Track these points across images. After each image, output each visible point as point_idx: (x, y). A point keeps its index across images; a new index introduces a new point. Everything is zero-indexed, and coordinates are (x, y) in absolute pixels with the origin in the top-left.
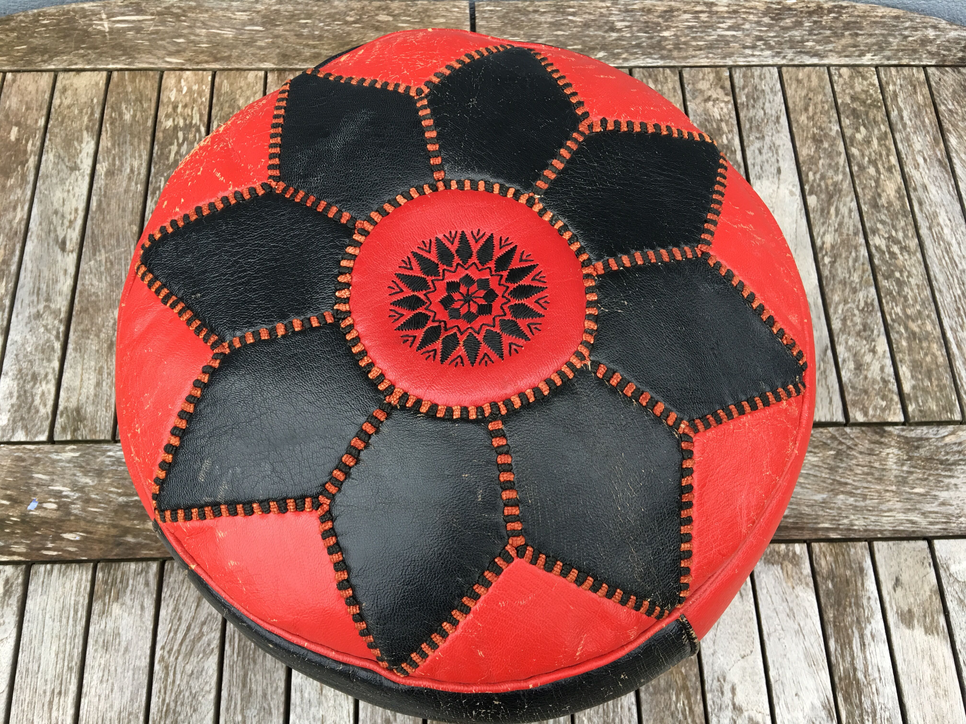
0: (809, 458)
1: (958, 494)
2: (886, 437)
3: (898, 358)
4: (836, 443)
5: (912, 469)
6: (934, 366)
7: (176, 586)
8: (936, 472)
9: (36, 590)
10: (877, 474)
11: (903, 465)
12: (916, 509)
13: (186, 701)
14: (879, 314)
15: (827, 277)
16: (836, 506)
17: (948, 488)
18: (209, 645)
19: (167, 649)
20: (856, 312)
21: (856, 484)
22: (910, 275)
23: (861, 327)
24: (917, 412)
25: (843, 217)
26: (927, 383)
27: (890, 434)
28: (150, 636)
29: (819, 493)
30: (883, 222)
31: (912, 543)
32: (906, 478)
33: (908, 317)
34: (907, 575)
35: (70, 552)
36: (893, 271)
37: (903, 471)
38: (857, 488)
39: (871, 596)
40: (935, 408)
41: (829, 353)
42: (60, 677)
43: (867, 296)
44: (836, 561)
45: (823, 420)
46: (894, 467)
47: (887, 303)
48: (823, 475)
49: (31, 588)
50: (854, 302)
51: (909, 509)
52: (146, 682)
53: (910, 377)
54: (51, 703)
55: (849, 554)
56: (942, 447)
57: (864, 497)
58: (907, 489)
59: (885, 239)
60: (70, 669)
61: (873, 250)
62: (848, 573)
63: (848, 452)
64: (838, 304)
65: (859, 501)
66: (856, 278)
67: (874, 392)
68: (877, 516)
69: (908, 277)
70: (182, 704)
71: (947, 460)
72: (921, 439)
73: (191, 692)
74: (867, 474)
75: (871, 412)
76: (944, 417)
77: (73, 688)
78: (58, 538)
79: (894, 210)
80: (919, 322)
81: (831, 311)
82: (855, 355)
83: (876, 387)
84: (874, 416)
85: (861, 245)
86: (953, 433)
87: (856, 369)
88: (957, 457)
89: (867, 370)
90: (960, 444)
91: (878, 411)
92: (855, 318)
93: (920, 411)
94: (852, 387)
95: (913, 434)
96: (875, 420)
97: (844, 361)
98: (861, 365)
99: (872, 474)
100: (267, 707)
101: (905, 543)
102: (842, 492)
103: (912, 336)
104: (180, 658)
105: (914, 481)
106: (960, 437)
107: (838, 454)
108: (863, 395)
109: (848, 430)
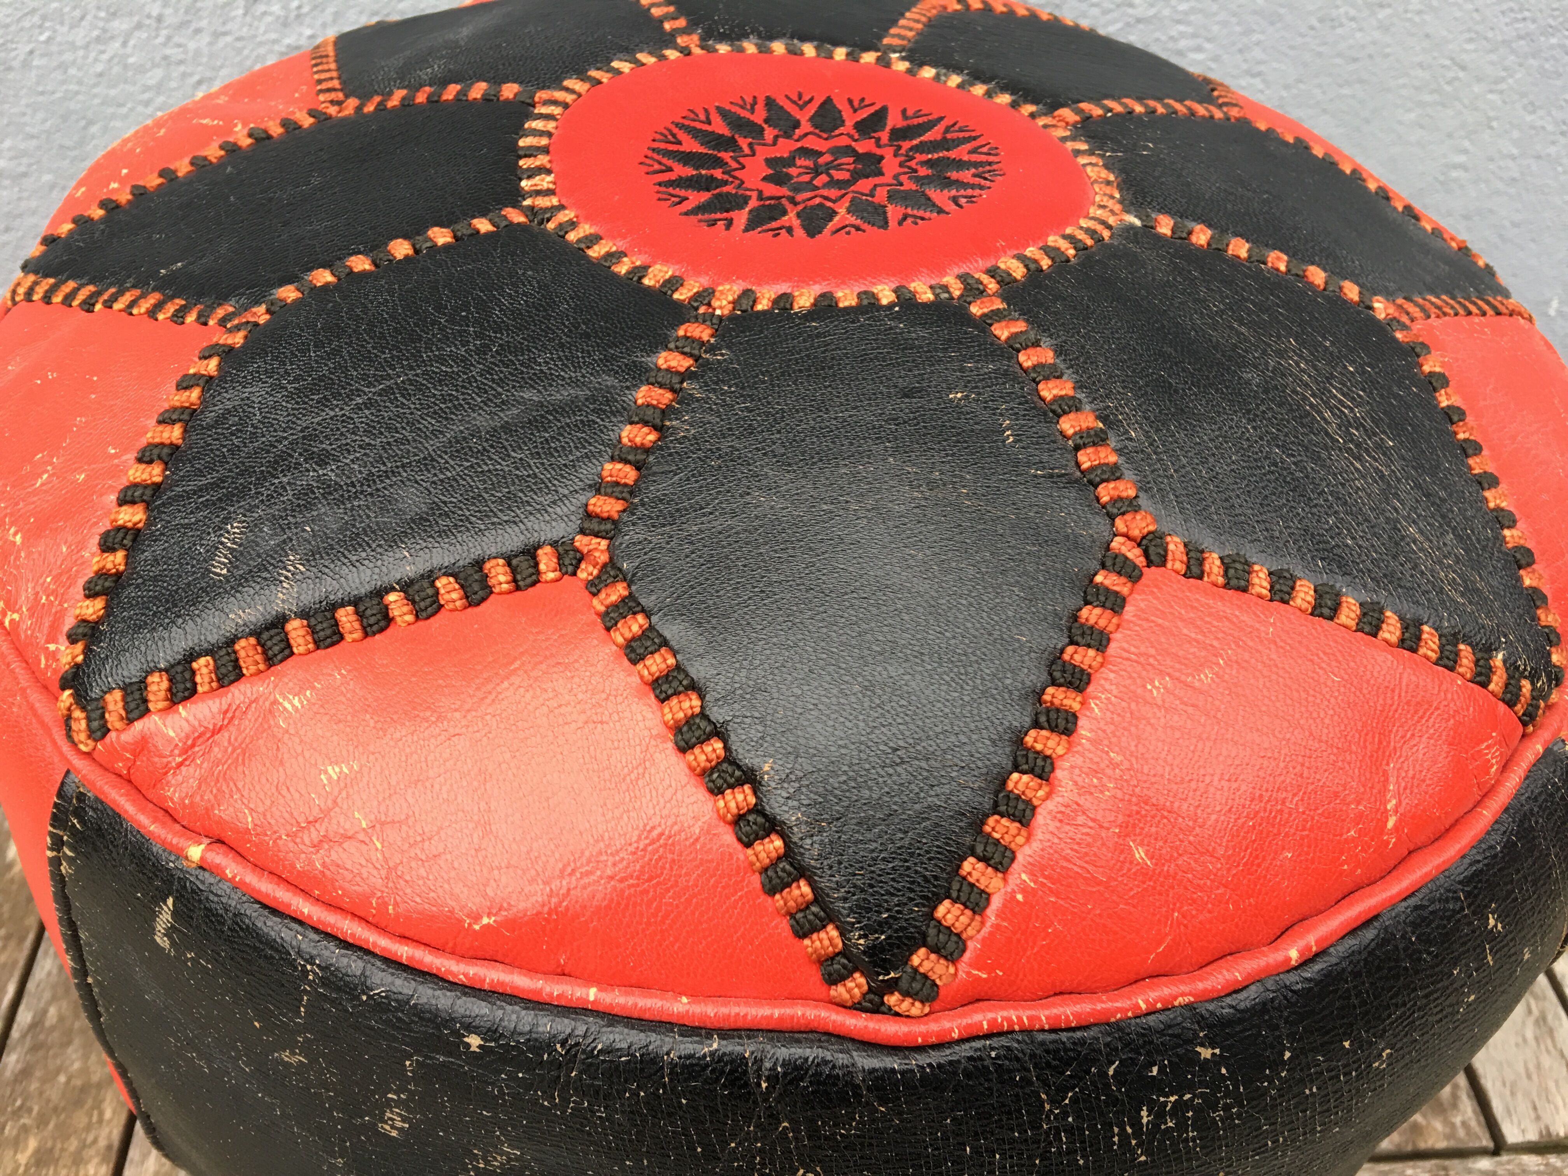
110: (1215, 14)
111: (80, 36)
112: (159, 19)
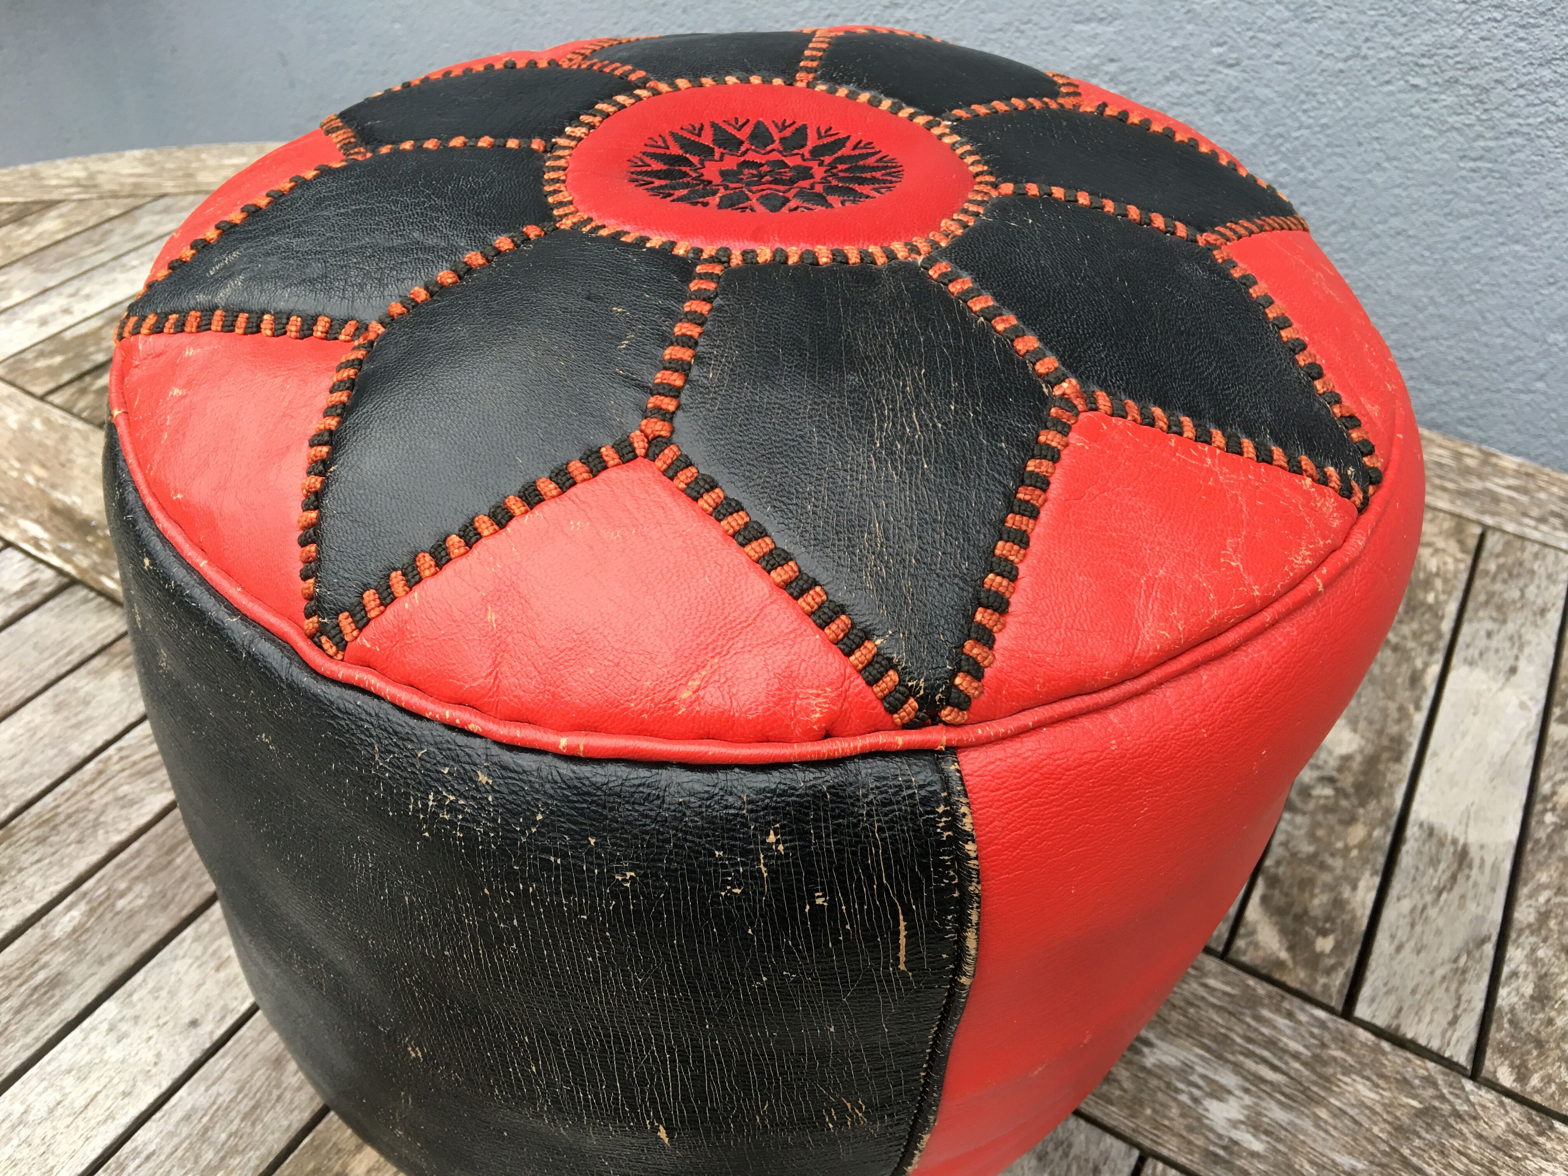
0: (1360, 1087)
2: (1549, 1138)
4: (1431, 1092)
9: (51, 609)
13: (82, 824)
15: (1537, 841)
19: (124, 753)
28: (120, 727)
29: (1351, 1154)
41: (1489, 949)
45: (1422, 1042)
48: (1376, 1130)
49: (50, 604)
52: (61, 773)
63: (1452, 1121)
64: (1541, 887)
70: (73, 825)
73: (97, 818)
75: (1535, 1081)
81: (1523, 891)
82: (1542, 977)
84: (1539, 1091)
87: (1532, 997)
89: (1559, 1012)
91: (1553, 1087)
94: (1511, 1022)
96: (1537, 1099)
97: (1514, 974)
100: (170, 894)
104: (127, 773)
107: (1427, 1114)
108: (1530, 1046)
109: (1469, 1085)
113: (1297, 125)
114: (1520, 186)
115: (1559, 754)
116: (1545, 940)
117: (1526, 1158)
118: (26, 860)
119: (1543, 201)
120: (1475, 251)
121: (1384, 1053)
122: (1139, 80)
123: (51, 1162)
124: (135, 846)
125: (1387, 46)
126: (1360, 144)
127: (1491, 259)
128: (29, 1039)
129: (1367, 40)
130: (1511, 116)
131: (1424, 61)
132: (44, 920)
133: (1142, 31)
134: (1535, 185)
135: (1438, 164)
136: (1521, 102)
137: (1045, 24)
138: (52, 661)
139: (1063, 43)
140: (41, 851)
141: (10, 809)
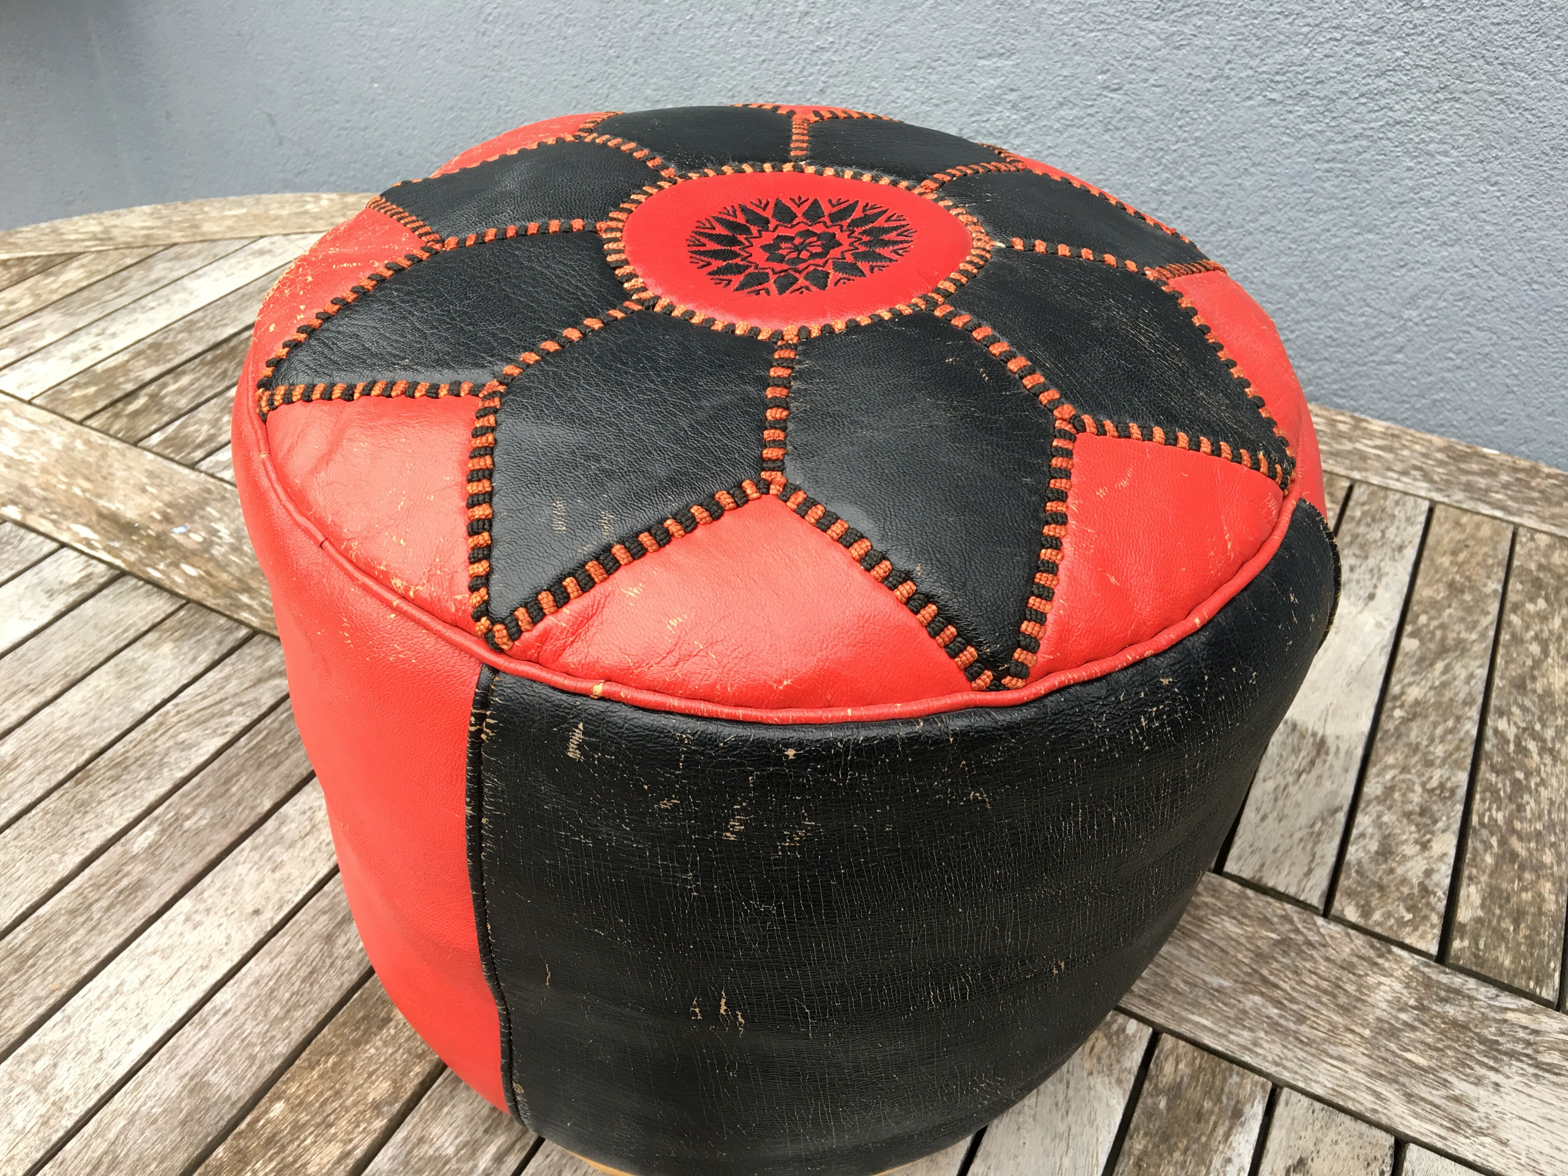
0: (1227, 925)
1: (1496, 1099)
2: (1387, 960)
3: (1466, 873)
4: (1288, 927)
5: (1416, 1024)
6: (1532, 910)
7: (248, 658)
8: (1464, 1049)
9: (106, 596)
10: (1342, 1000)
11: (1401, 1010)
12: (1397, 1082)
13: (149, 764)
14: (1460, 808)
15: (1386, 732)
16: (1241, 1006)
17: (1478, 1082)
18: (227, 726)
19: (180, 708)
20: (1418, 788)
21: (1295, 994)
22: (1543, 783)
23: (1417, 809)
24: (1467, 954)
25: (1455, 679)
26: (1508, 924)
27: (1399, 960)
28: (175, 688)
29: (1218, 975)
30: (1524, 709)
31: (1363, 1127)
32: (1400, 1030)
33: (1513, 831)
34: (1326, 1165)
35: (174, 582)
36: (1513, 769)
37: (1397, 1019)
38: (1293, 1000)
39: (1235, 1160)
40: (1507, 963)
41: (1341, 817)
42: (47, 677)
43: (1449, 779)
44: (1194, 1077)
45: (1281, 889)
46: (1384, 1005)
47: (1483, 800)
48: (1240, 956)
50: (1421, 775)
51: (1381, 1075)
52: (127, 726)
53: (1478, 902)
54: (14, 693)
55: (1224, 1080)
56: (1496, 1020)
57: (1301, 1019)
58: (1393, 1047)
59: (1518, 727)
60: (66, 675)
61: (1489, 732)
62: (1207, 1105)
63: (1304, 948)
64: (1387, 767)
65: (1287, 1020)
66: (1439, 750)
67: (1398, 894)
68: (1313, 1055)
69: (1537, 785)
70: (142, 765)
71: (1497, 1042)
72: (1457, 992)
73: (162, 759)
74: (1325, 992)
75: (1377, 916)
76: (1520, 983)
77: (50, 693)
78: (175, 565)
79: (1552, 702)
80: (1533, 845)
81: (1372, 771)
82: (1386, 837)
83: (1405, 890)
84: (1380, 924)
85: (1469, 718)
86: (1528, 1012)
87: (1377, 853)
88: (1519, 1047)
89: (1400, 863)
90: (1536, 1032)
91: (1392, 921)
92: (1411, 795)
93: (1476, 956)
94: (1357, 872)
95: (1444, 979)
96: (1378, 930)
97: (1362, 835)
98: (1391, 853)
99: (1335, 996)
100: (228, 816)
101: (1347, 1120)
102: (1262, 994)
103: (1509, 856)
104: (183, 723)
105: (1413, 1041)
106: (1540, 1023)
107: (1284, 944)
108: (1374, 890)
109: (1320, 921)
110: (1461, 128)
111: (707, 19)
112: (751, 17)
113: (1174, 139)
114: (1368, 182)
115: (1409, 662)
116: (1390, 808)
117: (1367, 975)
118: (103, 794)
119: (1389, 195)
120: (1334, 241)
121: (1248, 898)
122: (1037, 106)
123: (145, 1021)
124: (196, 780)
125: (1246, 66)
126: (1230, 153)
127: (1349, 248)
128: (119, 930)
129: (1229, 62)
130: (1356, 121)
131: (1278, 78)
132: (123, 840)
133: (1037, 64)
134: (1380, 181)
135: (1298, 168)
136: (1362, 109)
137: (952, 61)
138: (111, 637)
139: (969, 76)
140: (115, 787)
141: (87, 756)
